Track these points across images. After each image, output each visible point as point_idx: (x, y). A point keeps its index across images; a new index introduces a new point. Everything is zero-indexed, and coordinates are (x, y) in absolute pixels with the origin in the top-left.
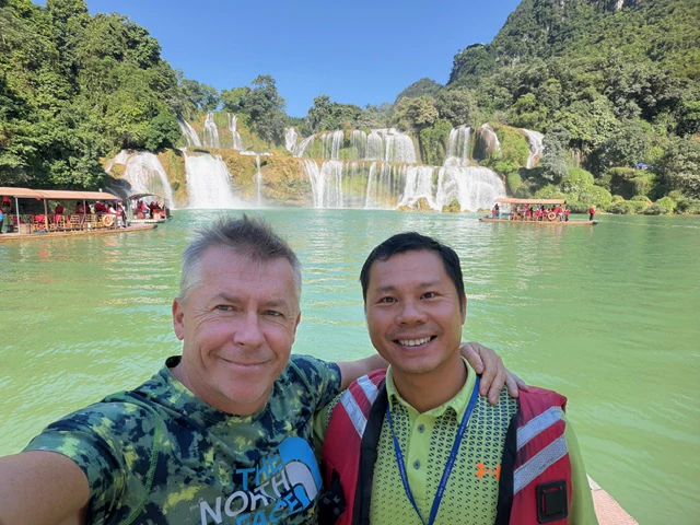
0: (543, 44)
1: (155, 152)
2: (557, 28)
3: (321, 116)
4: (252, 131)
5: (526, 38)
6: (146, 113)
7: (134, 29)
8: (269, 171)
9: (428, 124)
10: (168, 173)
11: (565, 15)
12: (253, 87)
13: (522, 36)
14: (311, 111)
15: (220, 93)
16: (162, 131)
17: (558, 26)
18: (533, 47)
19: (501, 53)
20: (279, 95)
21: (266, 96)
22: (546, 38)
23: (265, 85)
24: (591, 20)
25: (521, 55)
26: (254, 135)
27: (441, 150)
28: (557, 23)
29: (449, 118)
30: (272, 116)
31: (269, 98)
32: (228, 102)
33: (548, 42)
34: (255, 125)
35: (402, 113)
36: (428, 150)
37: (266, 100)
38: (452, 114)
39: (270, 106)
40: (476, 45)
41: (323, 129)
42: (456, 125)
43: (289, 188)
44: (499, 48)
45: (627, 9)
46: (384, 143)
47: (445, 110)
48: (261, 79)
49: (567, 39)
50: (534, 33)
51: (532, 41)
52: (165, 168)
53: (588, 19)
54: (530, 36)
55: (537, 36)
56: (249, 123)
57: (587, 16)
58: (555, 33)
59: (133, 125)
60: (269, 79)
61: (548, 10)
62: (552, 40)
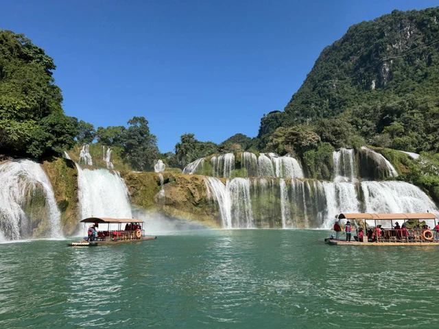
0: (326, 109)
1: (40, 160)
2: (335, 100)
3: (187, 149)
4: (124, 163)
5: (313, 106)
6: (35, 109)
7: (29, 47)
8: (173, 189)
9: (311, 147)
10: (55, 188)
11: (338, 93)
12: (127, 127)
13: (311, 104)
14: (178, 146)
15: (96, 129)
16: (53, 133)
17: (335, 99)
18: (319, 111)
19: (298, 115)
20: (151, 133)
21: (140, 133)
22: (328, 106)
23: (139, 125)
24: (357, 95)
25: (312, 116)
26: (126, 165)
27: (326, 170)
28: (334, 97)
29: (331, 142)
30: (144, 149)
31: (142, 135)
32: (104, 137)
33: (330, 108)
34: (128, 157)
35: (280, 140)
36: (313, 170)
37: (139, 136)
38: (333, 138)
39: (143, 141)
40: (276, 112)
41: (189, 160)
42: (337, 147)
43: (194, 208)
44: (296, 112)
45: (379, 89)
46: (274, 164)
47: (327, 135)
48: (136, 120)
49: (343, 106)
50: (319, 103)
51: (318, 107)
52: (51, 180)
53: (354, 95)
54: (316, 104)
55: (321, 105)
56: (123, 155)
57: (353, 93)
58: (334, 103)
59: (14, 122)
60: (143, 120)
61: (326, 89)
62: (332, 107)
